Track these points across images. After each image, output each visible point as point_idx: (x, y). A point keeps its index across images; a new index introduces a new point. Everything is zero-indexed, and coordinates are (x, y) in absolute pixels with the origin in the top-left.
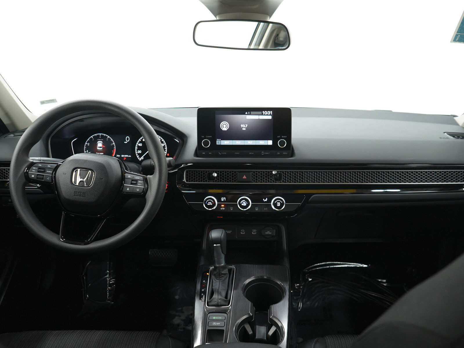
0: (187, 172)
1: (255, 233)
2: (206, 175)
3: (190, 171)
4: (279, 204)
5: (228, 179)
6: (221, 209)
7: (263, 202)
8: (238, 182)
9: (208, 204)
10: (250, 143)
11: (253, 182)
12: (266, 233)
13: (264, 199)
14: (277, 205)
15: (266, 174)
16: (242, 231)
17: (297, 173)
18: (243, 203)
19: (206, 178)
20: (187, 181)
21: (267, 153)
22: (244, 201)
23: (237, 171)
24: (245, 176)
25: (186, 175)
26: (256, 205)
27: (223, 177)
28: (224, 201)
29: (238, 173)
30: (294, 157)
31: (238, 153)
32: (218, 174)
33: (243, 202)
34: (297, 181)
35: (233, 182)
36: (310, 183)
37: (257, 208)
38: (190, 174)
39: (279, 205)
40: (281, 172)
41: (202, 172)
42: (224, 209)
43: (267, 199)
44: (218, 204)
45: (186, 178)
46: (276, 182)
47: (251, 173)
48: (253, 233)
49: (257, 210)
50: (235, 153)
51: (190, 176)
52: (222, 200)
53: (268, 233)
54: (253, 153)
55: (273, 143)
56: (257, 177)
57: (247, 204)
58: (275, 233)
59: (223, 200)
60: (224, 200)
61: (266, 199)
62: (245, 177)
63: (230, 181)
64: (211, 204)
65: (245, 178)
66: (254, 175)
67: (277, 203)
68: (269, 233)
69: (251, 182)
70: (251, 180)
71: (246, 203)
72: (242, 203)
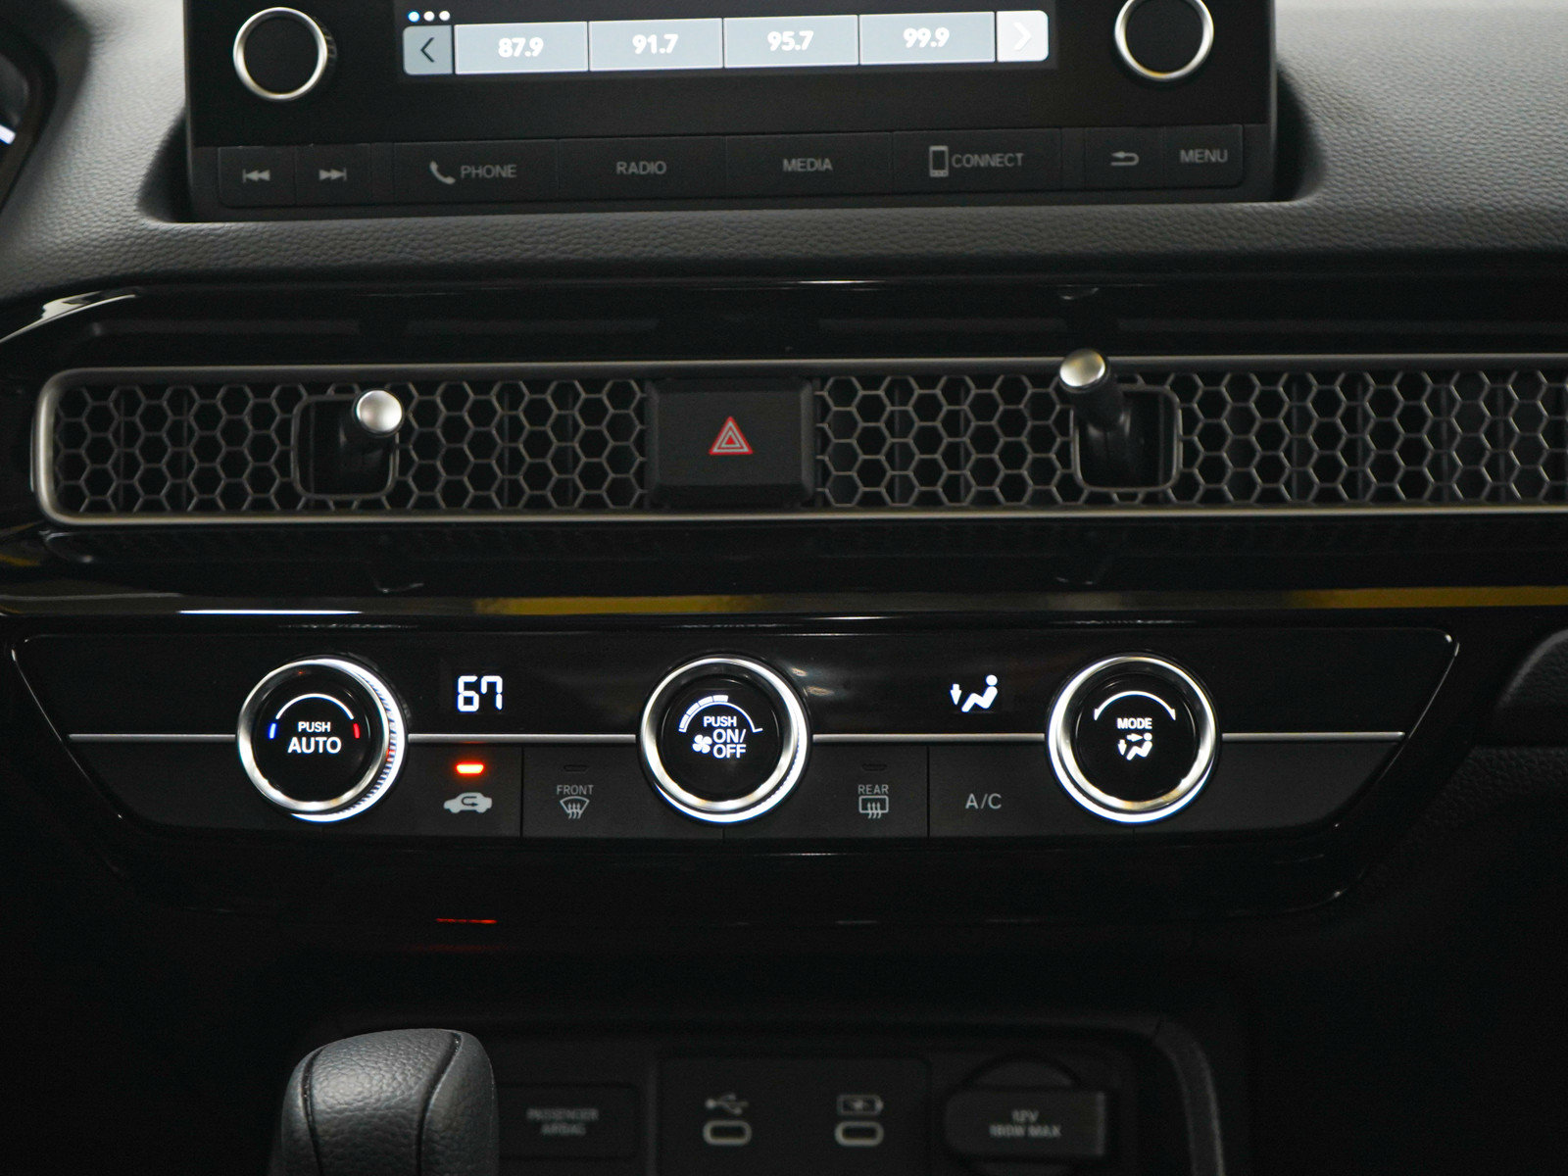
0: (67, 405)
1: (870, 1133)
2: (284, 431)
3: (101, 390)
4: (1138, 742)
5: (538, 476)
6: (454, 806)
7: (955, 719)
8: (656, 508)
9: (295, 745)
10: (792, 45)
11: (826, 506)
12: (998, 1130)
13: (956, 692)
14: (1122, 746)
15: (983, 407)
16: (719, 1113)
17: (1351, 394)
18: (708, 731)
19: (283, 464)
20: (67, 499)
21: (995, 161)
22: (722, 699)
23: (642, 377)
24: (730, 428)
25: (65, 435)
26: (873, 762)
27: (482, 444)
28: (486, 718)
29: (655, 397)
30: (1308, 193)
31: (652, 168)
32: (418, 413)
33: (708, 720)
34: (1350, 483)
35: (593, 504)
36: (1511, 500)
37: (882, 791)
38: (101, 419)
39: (1144, 751)
40: (1155, 375)
41: (235, 401)
42: (483, 803)
43: (992, 680)
44: (410, 746)
45: (64, 467)
46: (1103, 501)
47: (805, 394)
48: (848, 1133)
49: (875, 812)
50: (621, 167)
51: (100, 451)
52: (462, 707)
53: (1023, 1126)
54: (827, 165)
55: (1058, 35)
56: (872, 440)
57: (750, 739)
58: (1101, 1131)
59: (475, 707)
60: (487, 700)
61: (981, 690)
62: (731, 441)
63: (564, 496)
64: (333, 746)
65: (741, 447)
66: (845, 425)
67: (1123, 723)
68: (1035, 1132)
69: (810, 505)
70: (806, 477)
71: (742, 724)
72: (697, 726)
